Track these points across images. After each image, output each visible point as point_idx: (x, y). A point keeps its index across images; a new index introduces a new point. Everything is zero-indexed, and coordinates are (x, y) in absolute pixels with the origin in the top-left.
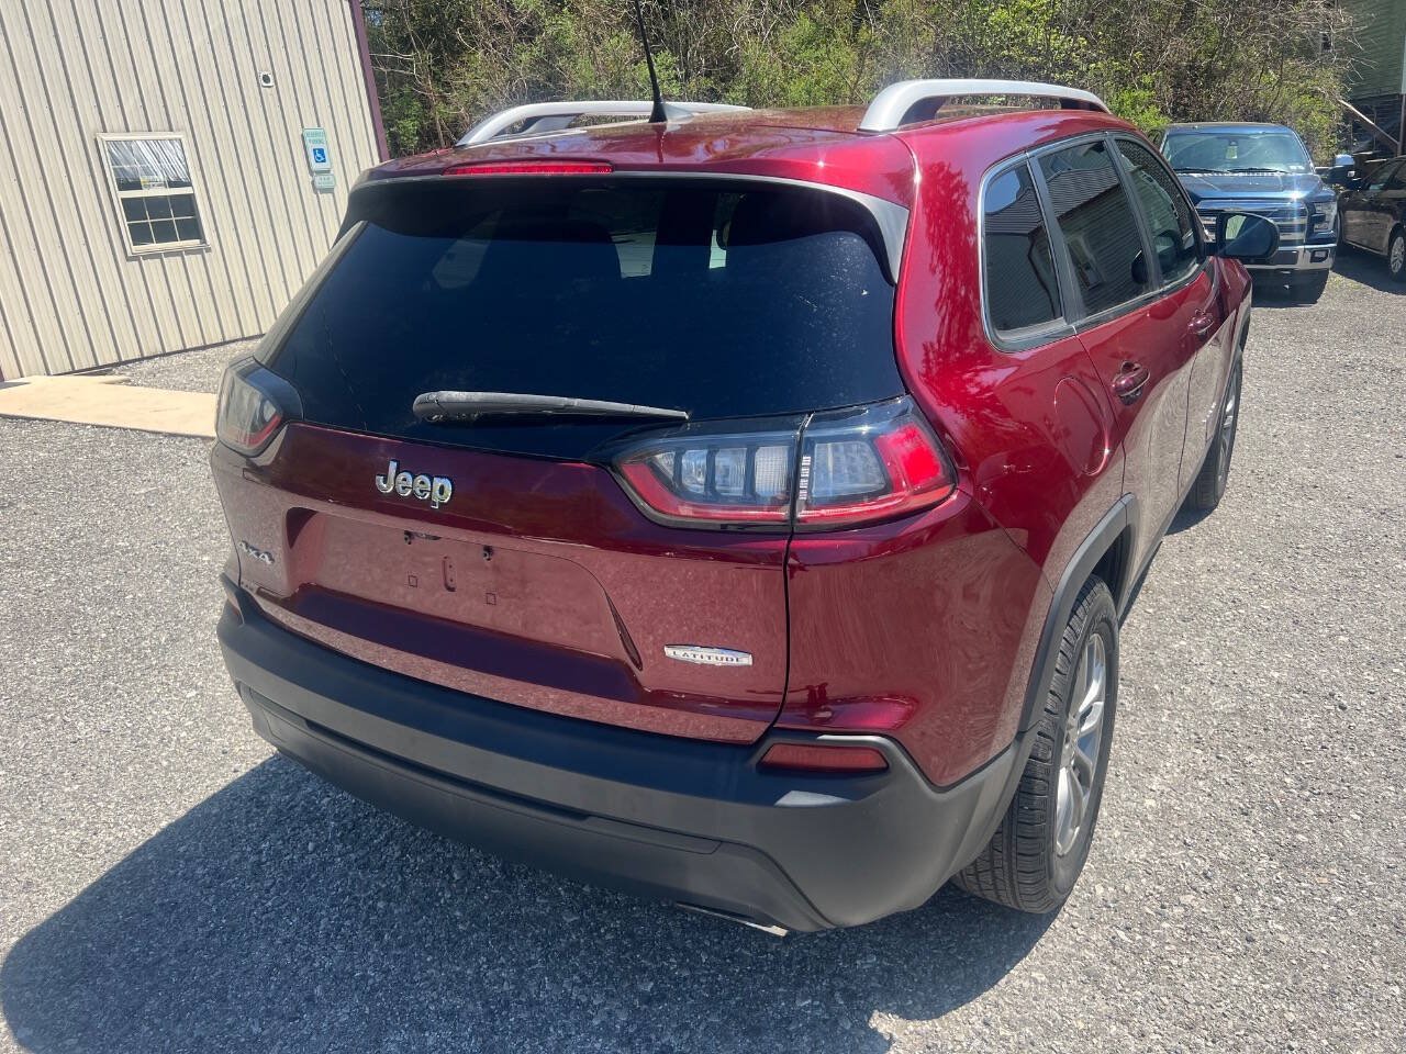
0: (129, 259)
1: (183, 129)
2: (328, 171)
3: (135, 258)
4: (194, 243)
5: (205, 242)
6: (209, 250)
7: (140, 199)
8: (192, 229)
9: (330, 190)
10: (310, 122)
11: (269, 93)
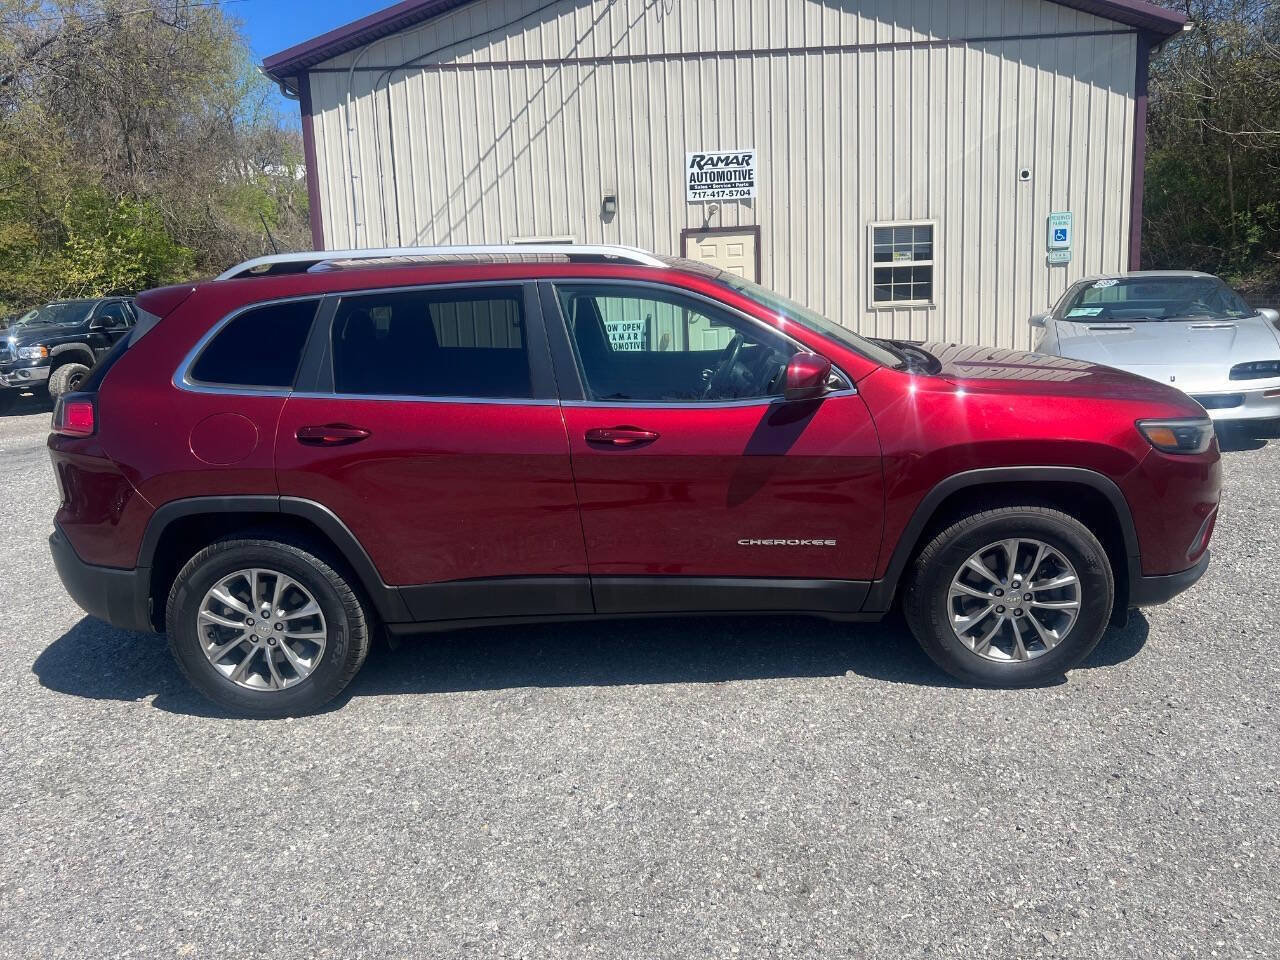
0: (868, 310)
1: (939, 218)
2: (1067, 248)
3: (873, 310)
4: (925, 302)
5: (932, 302)
6: (933, 308)
7: (890, 268)
8: (925, 292)
9: (1065, 264)
10: (1059, 207)
11: (1025, 187)
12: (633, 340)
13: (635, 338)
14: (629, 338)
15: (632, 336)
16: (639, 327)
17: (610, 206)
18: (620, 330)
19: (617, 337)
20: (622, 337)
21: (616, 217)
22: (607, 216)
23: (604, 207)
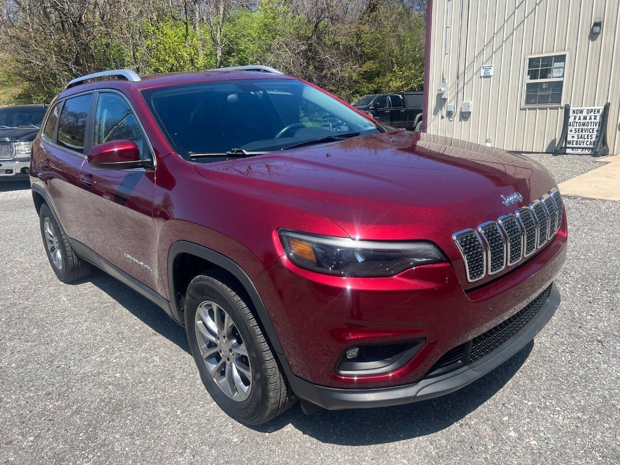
12: (593, 120)
13: (595, 119)
14: (590, 119)
15: (593, 118)
16: (598, 111)
17: (597, 29)
18: (585, 113)
19: (582, 118)
20: (585, 118)
21: (600, 36)
22: (593, 36)
23: (592, 30)
